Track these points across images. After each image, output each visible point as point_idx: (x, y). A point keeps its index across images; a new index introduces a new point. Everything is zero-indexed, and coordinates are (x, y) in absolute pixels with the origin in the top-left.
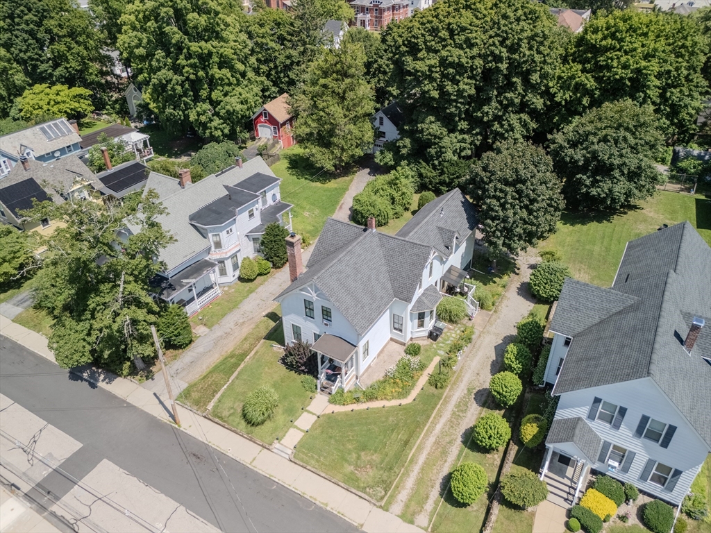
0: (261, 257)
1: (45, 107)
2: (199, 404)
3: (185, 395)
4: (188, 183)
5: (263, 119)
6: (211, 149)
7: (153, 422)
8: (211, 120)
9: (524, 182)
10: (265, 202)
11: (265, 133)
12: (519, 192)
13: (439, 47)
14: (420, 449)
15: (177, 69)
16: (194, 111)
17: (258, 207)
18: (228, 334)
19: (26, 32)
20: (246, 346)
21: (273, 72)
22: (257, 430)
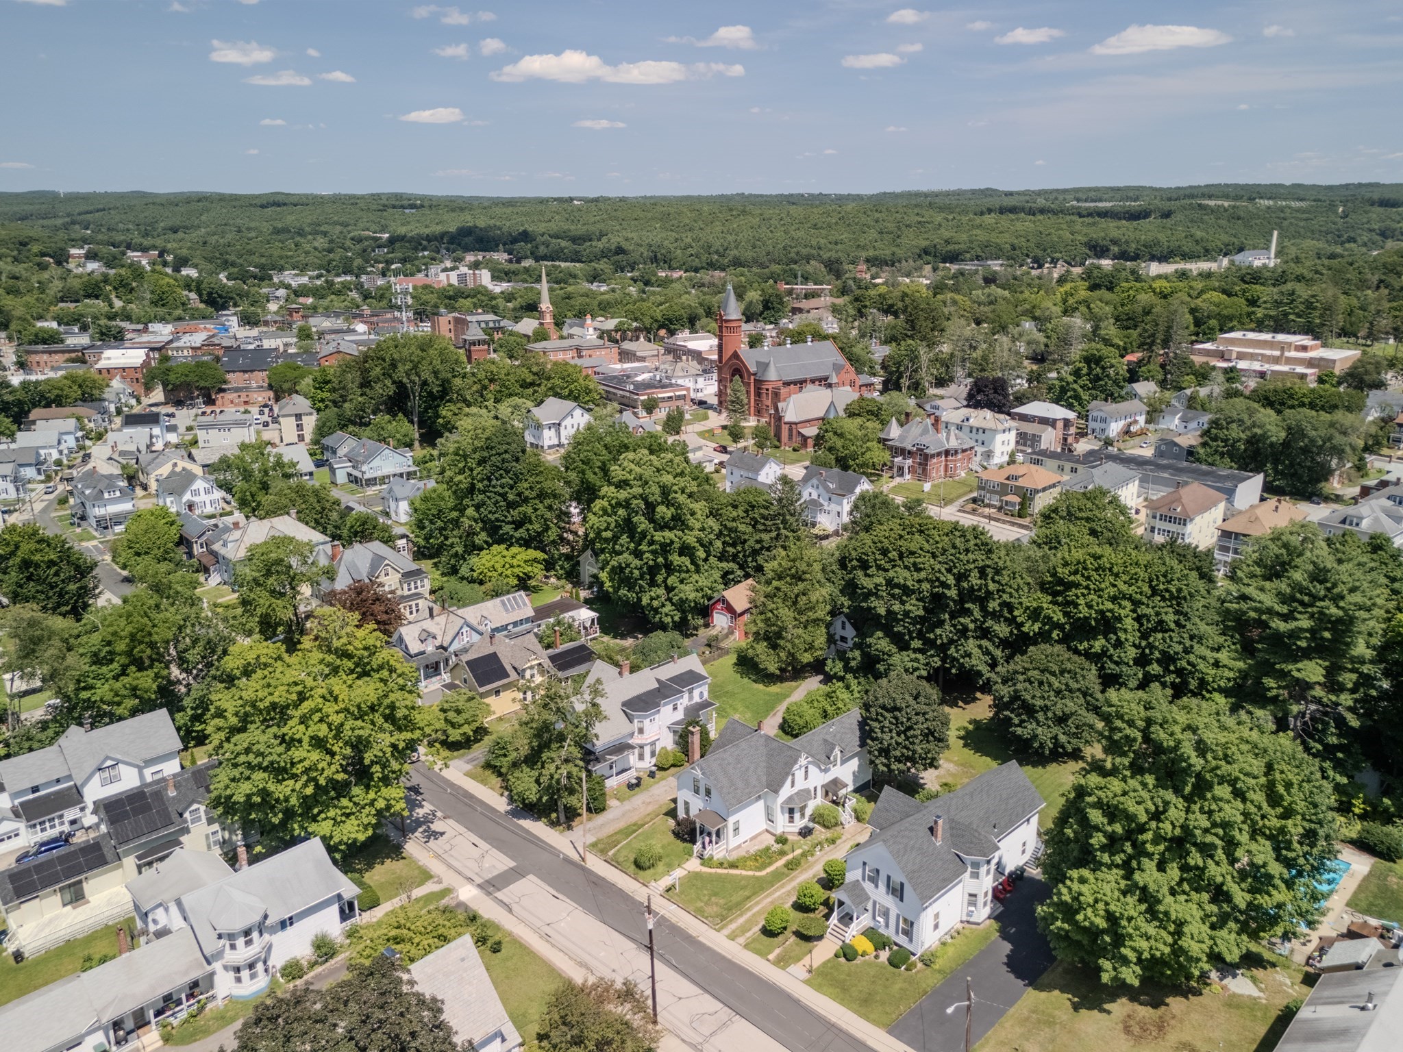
0: (678, 749)
1: (500, 570)
2: (603, 852)
3: (594, 845)
4: (626, 673)
5: (720, 606)
6: (659, 637)
7: (567, 860)
8: (663, 606)
9: (900, 710)
10: (691, 698)
11: (720, 620)
12: (896, 718)
13: (888, 566)
14: (757, 903)
15: (638, 554)
16: (648, 594)
17: (684, 701)
18: (635, 809)
19: (500, 495)
20: (648, 819)
21: (741, 555)
22: (641, 873)
